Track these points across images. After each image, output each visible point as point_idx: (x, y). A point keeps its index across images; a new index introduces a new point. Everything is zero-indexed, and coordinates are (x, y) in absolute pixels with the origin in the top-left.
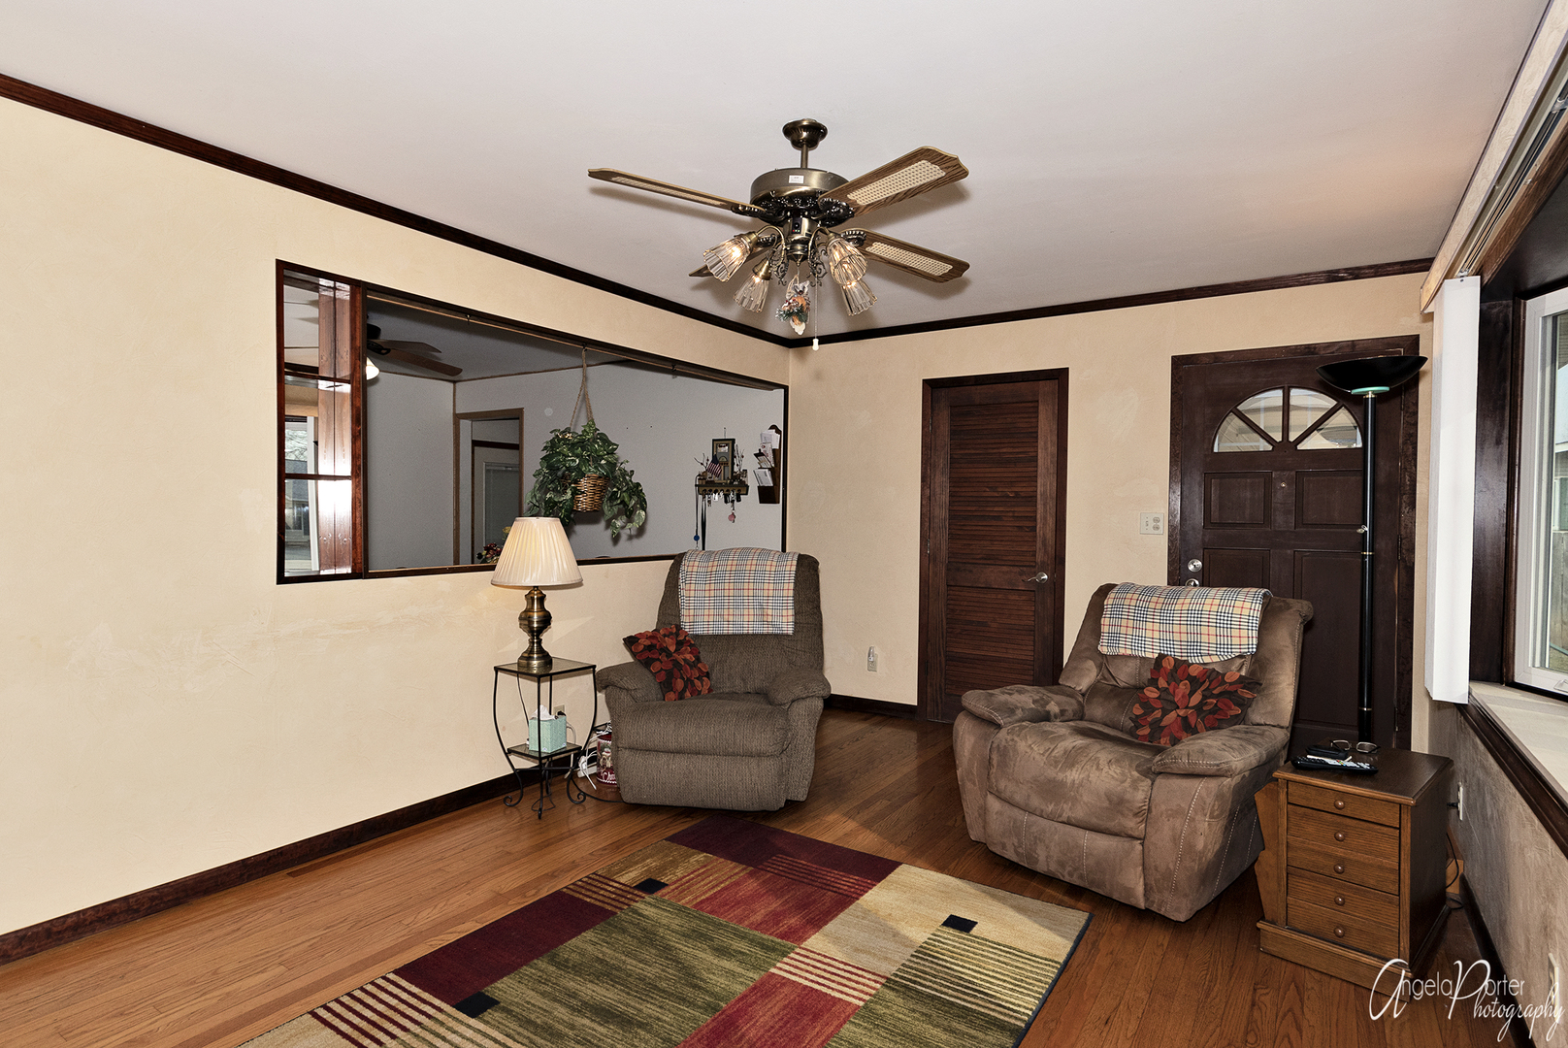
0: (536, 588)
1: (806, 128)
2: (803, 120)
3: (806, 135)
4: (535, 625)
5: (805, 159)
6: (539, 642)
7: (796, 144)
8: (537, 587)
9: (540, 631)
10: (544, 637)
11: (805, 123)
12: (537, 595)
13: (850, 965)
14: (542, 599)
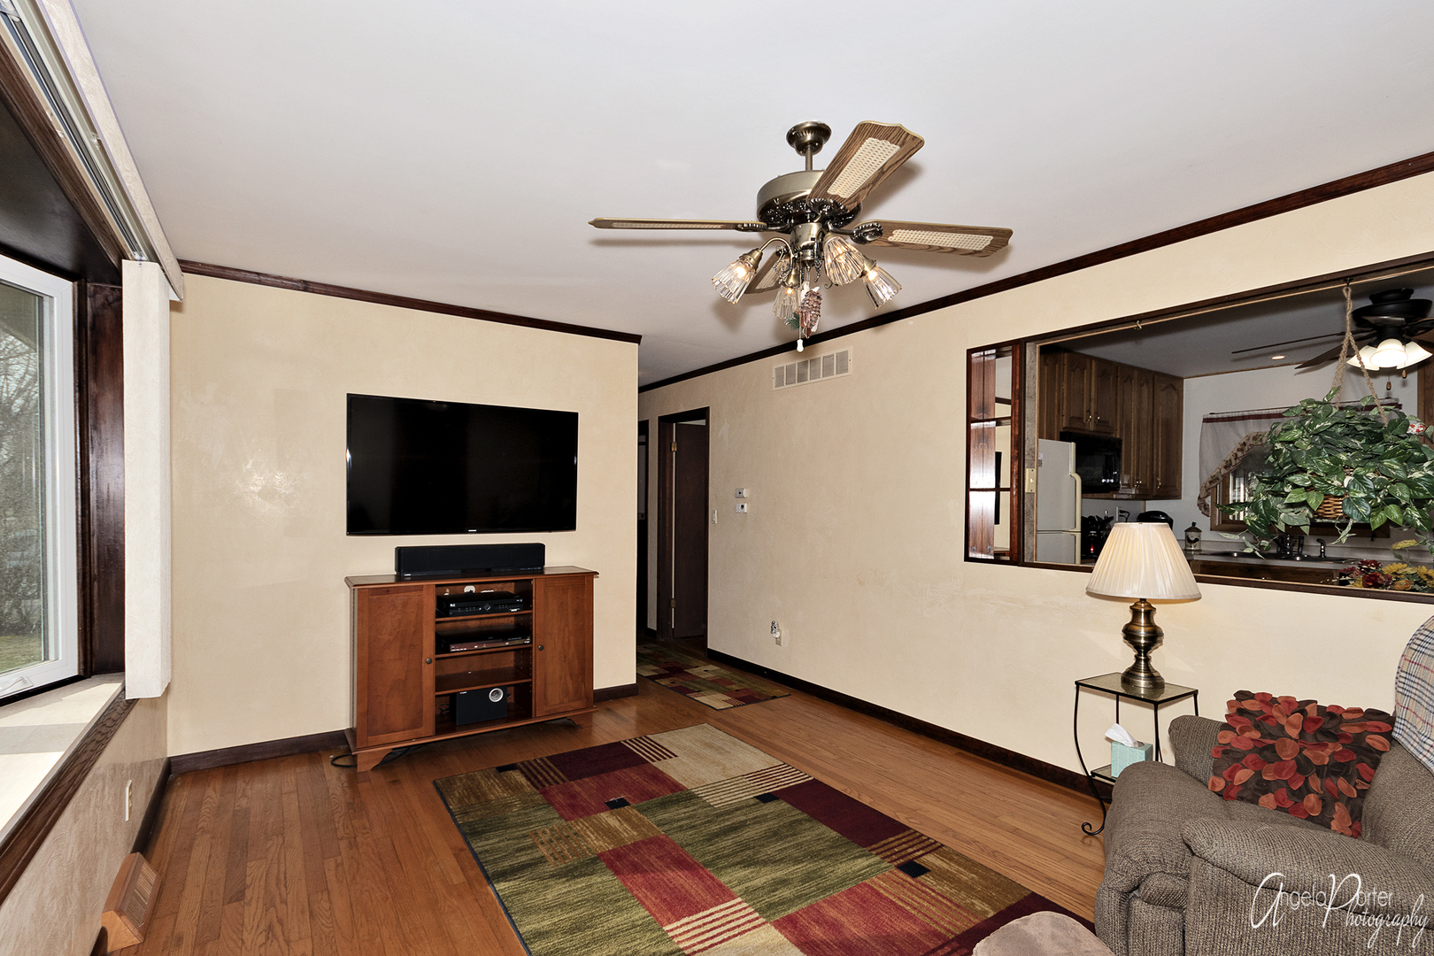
0: (1143, 600)
1: (810, 129)
2: (807, 123)
3: (808, 138)
4: (1143, 641)
5: (809, 164)
6: (1147, 660)
7: (801, 148)
8: (1145, 600)
9: (1148, 648)
10: (1153, 654)
11: (808, 125)
12: (1143, 610)
13: (721, 942)
14: (1149, 613)
